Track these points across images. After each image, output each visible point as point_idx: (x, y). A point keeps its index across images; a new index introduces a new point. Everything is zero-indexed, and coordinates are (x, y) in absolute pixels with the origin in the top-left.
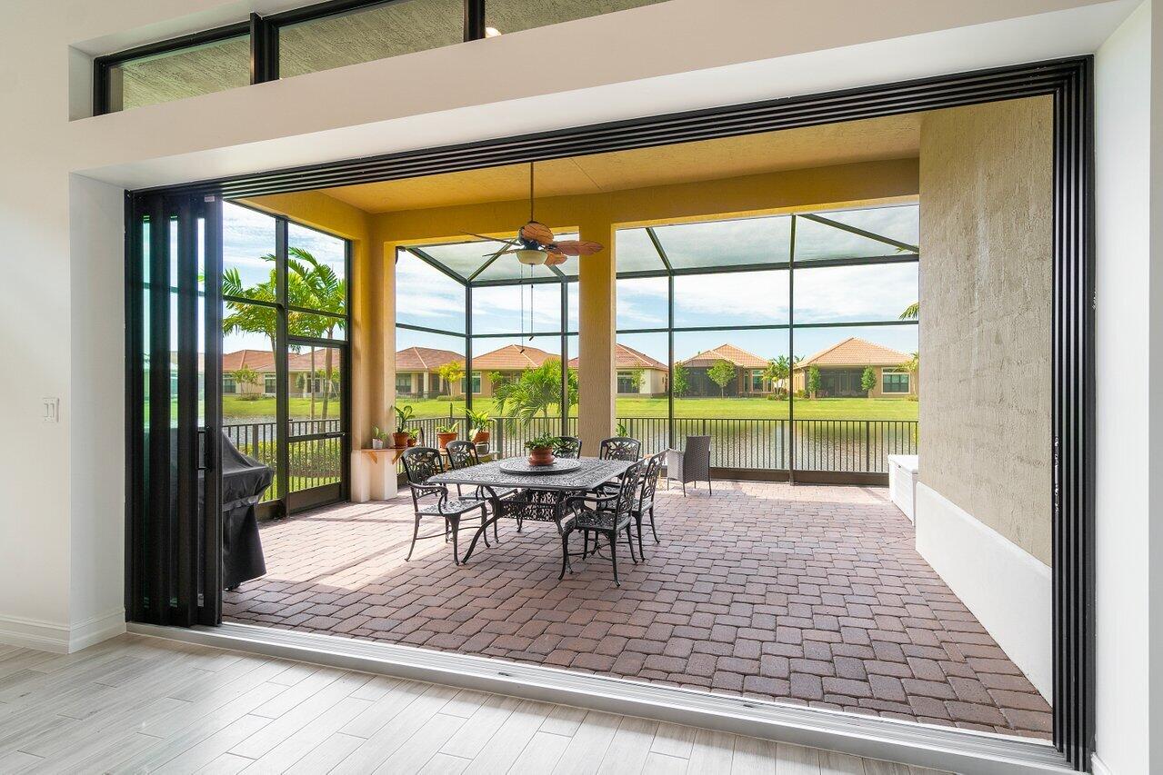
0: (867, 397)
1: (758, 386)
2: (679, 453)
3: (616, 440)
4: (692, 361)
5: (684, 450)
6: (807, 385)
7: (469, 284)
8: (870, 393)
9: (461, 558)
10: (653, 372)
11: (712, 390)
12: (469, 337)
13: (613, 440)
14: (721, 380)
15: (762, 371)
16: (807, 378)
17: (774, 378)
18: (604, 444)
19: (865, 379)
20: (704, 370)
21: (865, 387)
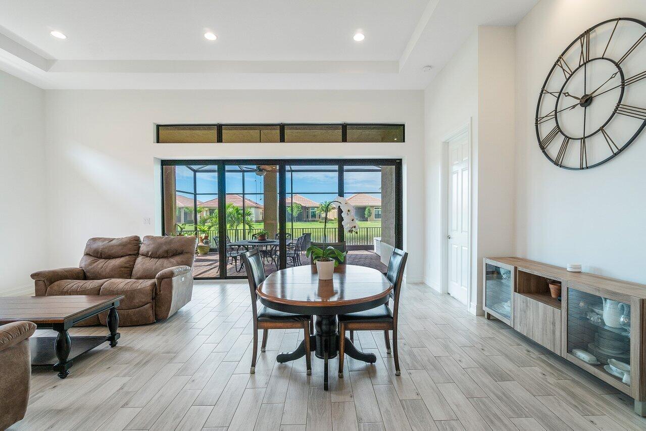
0: (367, 221)
1: (314, 216)
7: (195, 171)
8: (369, 219)
9: (238, 270)
12: (195, 194)
14: (294, 213)
15: (316, 209)
17: (322, 212)
19: (366, 212)
21: (366, 216)
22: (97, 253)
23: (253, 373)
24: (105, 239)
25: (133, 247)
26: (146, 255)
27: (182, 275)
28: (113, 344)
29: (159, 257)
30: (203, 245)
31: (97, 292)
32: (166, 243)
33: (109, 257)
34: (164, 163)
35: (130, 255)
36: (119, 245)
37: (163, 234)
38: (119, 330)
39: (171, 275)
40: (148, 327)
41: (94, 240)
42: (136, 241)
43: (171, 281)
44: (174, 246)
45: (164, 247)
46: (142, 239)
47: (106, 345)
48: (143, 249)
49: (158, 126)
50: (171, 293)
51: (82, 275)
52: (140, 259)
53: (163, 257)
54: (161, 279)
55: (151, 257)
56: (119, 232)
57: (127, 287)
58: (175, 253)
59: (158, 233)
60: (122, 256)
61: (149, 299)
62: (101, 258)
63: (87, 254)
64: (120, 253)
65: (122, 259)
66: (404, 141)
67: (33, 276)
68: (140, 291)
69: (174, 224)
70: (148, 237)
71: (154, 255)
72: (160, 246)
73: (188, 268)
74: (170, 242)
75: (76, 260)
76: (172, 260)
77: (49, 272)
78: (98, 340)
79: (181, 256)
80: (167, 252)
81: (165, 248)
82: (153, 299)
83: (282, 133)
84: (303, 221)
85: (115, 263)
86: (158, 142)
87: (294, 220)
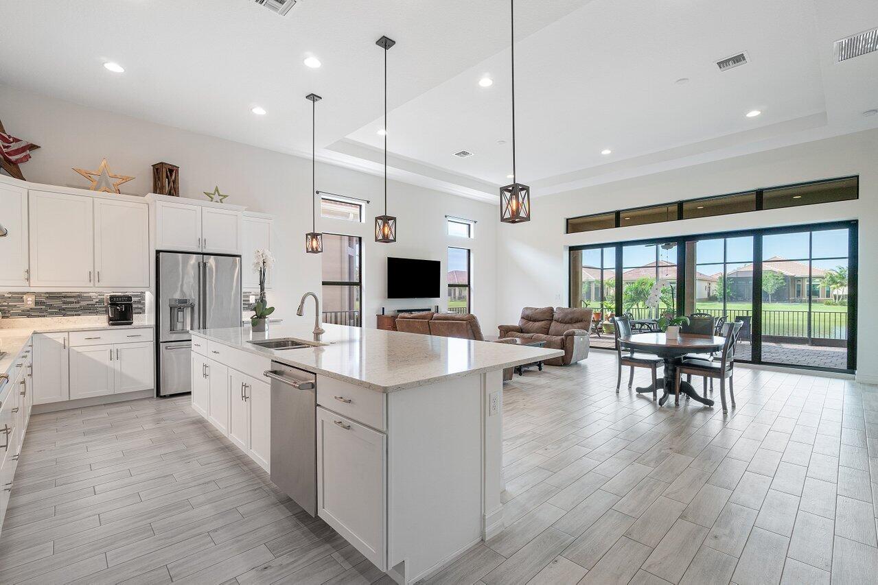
1: (813, 293)
4: (737, 273)
14: (769, 288)
17: (833, 286)
22: (528, 318)
23: (618, 392)
24: (532, 308)
25: (549, 315)
26: (557, 321)
27: (581, 336)
28: (540, 369)
29: (566, 323)
30: (609, 323)
32: (571, 313)
33: (535, 321)
34: (571, 249)
35: (547, 320)
37: (570, 307)
39: (573, 334)
40: (557, 367)
41: (527, 308)
42: (551, 311)
43: (573, 338)
44: (576, 315)
46: (555, 309)
48: (556, 316)
49: (567, 220)
50: (573, 346)
51: (520, 330)
52: (553, 323)
53: (568, 323)
54: (567, 336)
55: (561, 322)
56: (541, 305)
58: (578, 321)
59: (566, 306)
62: (530, 321)
63: (523, 318)
64: (542, 318)
65: (543, 322)
66: (858, 198)
67: (500, 327)
68: (554, 342)
69: (579, 300)
70: (559, 308)
71: (562, 321)
72: (566, 314)
73: (585, 332)
74: (573, 313)
75: (516, 321)
76: (574, 325)
77: (505, 326)
79: (581, 323)
80: (571, 319)
81: (570, 316)
83: (680, 210)
84: (789, 301)
85: (537, 324)
86: (567, 233)
87: (768, 300)
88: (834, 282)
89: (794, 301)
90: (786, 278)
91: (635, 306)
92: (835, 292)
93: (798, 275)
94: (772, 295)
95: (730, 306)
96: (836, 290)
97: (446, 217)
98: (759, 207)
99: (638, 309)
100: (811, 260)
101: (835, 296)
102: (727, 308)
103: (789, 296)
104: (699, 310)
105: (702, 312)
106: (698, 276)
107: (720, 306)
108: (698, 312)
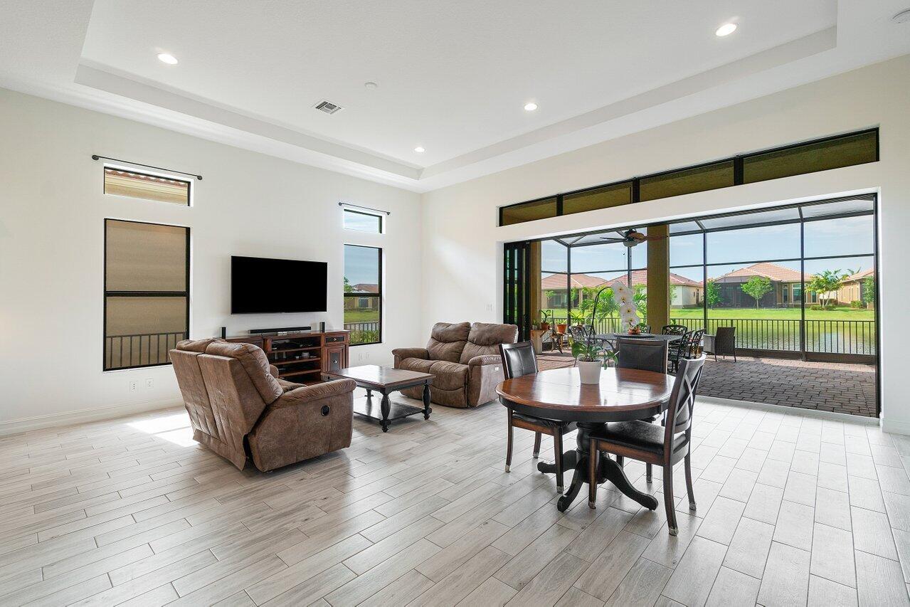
2: (711, 337)
3: (672, 326)
4: (725, 278)
5: (715, 335)
6: (862, 296)
7: (569, 246)
10: (685, 288)
11: (747, 302)
13: (670, 326)
14: (756, 293)
16: (862, 290)
17: (819, 291)
18: (664, 328)
20: (738, 284)
22: (439, 337)
24: (444, 324)
25: (464, 333)
26: (472, 342)
27: (495, 365)
28: (427, 417)
29: (482, 345)
31: (427, 370)
33: (446, 341)
35: (461, 340)
36: (454, 330)
38: (431, 406)
40: (459, 411)
41: (438, 324)
42: (467, 327)
43: (480, 368)
45: (486, 334)
46: (472, 325)
47: (420, 416)
48: (471, 335)
49: (500, 208)
50: (480, 380)
51: (425, 355)
52: (467, 345)
53: (485, 345)
54: (474, 365)
55: (476, 343)
57: (447, 369)
60: (454, 342)
61: (461, 383)
62: (440, 341)
63: (432, 337)
64: (454, 338)
65: (454, 344)
66: (878, 159)
67: (394, 352)
68: (456, 374)
69: (538, 310)
70: (476, 323)
71: (479, 342)
75: (425, 343)
77: (403, 350)
78: (413, 411)
80: (488, 339)
82: (465, 384)
83: (636, 190)
84: (776, 307)
85: (449, 346)
86: (500, 225)
87: (756, 305)
88: (821, 287)
89: (781, 306)
90: (773, 283)
91: (609, 316)
92: (821, 297)
93: (785, 280)
94: (760, 300)
95: (712, 314)
96: (822, 295)
97: (340, 204)
98: (739, 180)
99: (612, 319)
100: (802, 259)
101: (821, 300)
102: (709, 317)
103: (776, 302)
104: (674, 320)
105: (677, 323)
106: (672, 280)
107: (699, 314)
108: (672, 322)
